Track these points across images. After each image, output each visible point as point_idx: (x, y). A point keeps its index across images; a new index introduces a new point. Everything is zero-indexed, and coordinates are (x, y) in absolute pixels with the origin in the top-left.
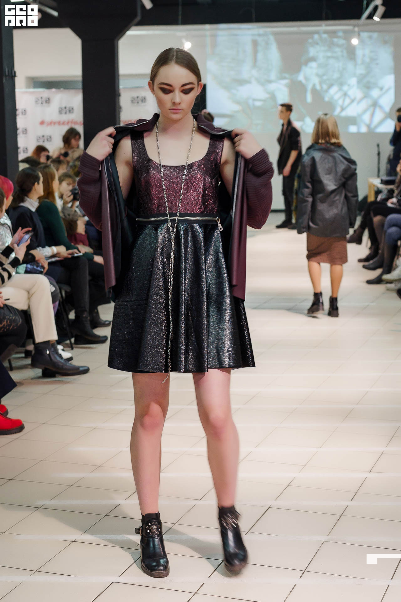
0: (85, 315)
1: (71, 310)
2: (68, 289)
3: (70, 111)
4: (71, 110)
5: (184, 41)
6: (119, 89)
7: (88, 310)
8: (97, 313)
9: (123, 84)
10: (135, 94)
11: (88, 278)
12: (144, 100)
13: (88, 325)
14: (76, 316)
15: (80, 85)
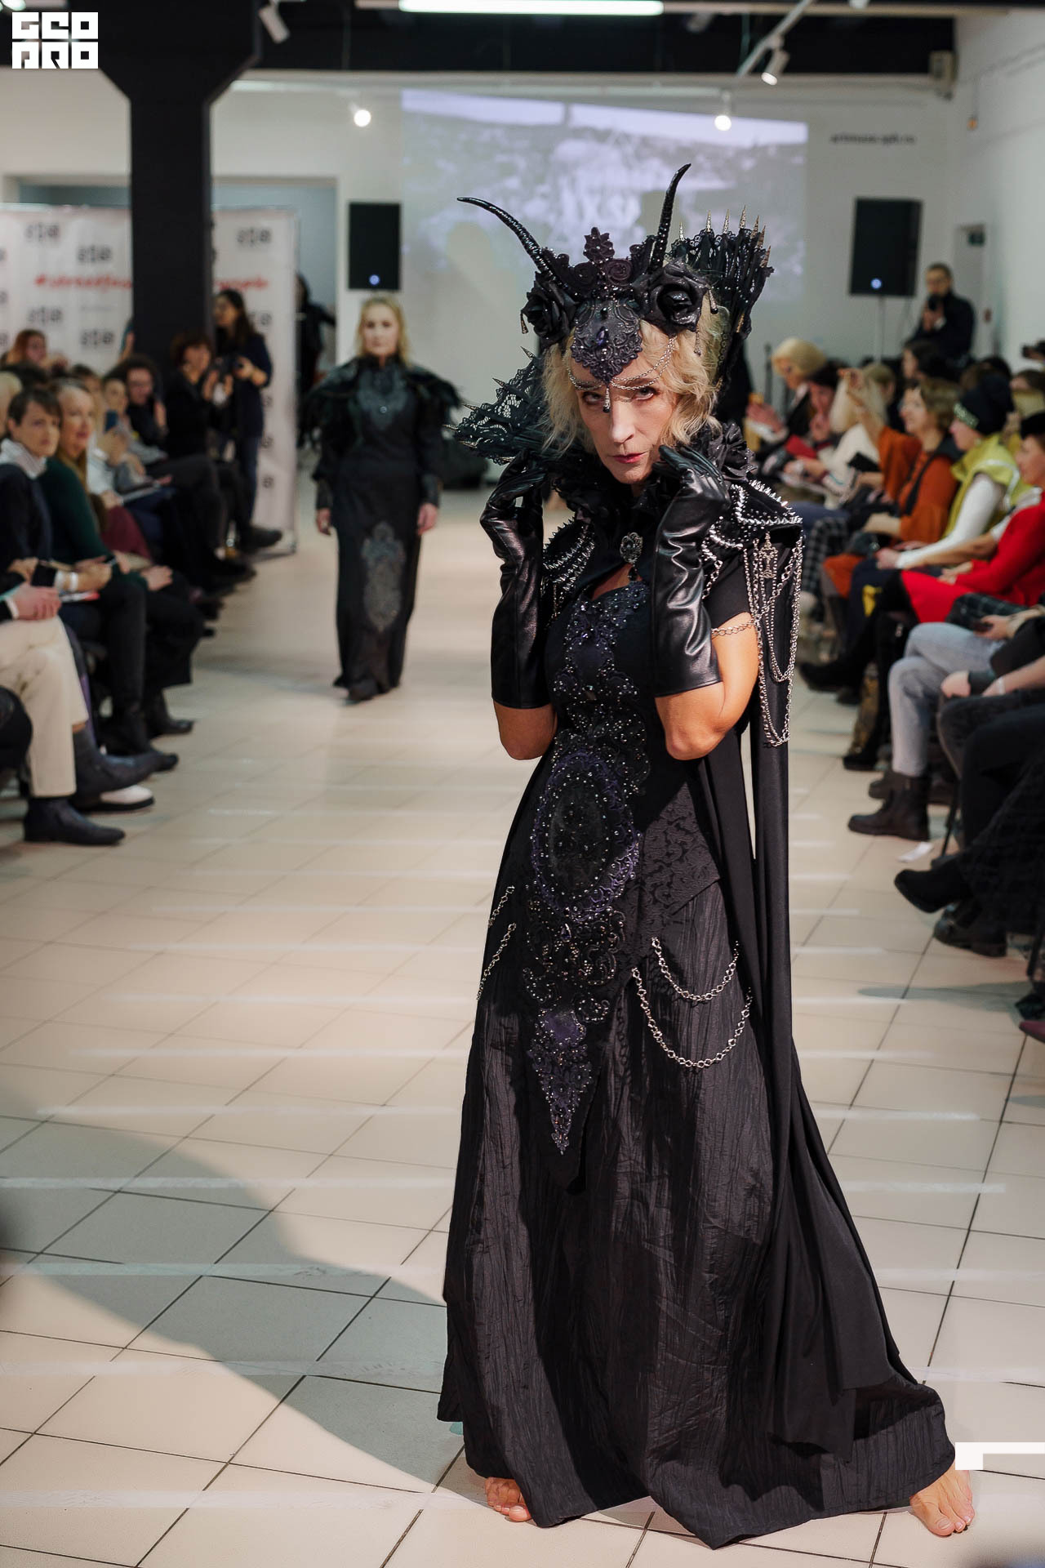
0: (136, 707)
1: (103, 697)
2: (101, 652)
3: (103, 258)
4: (104, 255)
5: (353, 107)
6: (210, 212)
7: (140, 693)
8: (162, 705)
9: (220, 199)
10: (245, 223)
11: (143, 628)
12: (265, 236)
13: (141, 730)
14: (116, 709)
15: (125, 200)
